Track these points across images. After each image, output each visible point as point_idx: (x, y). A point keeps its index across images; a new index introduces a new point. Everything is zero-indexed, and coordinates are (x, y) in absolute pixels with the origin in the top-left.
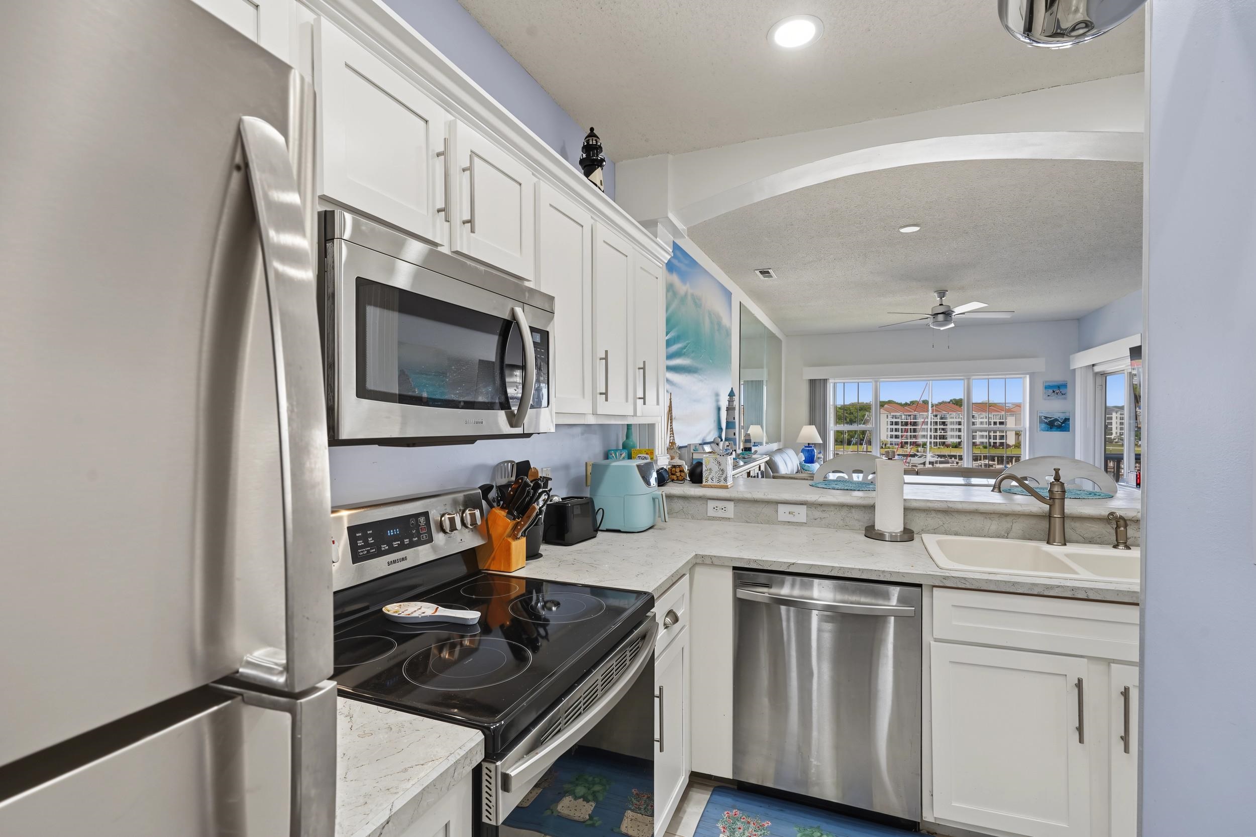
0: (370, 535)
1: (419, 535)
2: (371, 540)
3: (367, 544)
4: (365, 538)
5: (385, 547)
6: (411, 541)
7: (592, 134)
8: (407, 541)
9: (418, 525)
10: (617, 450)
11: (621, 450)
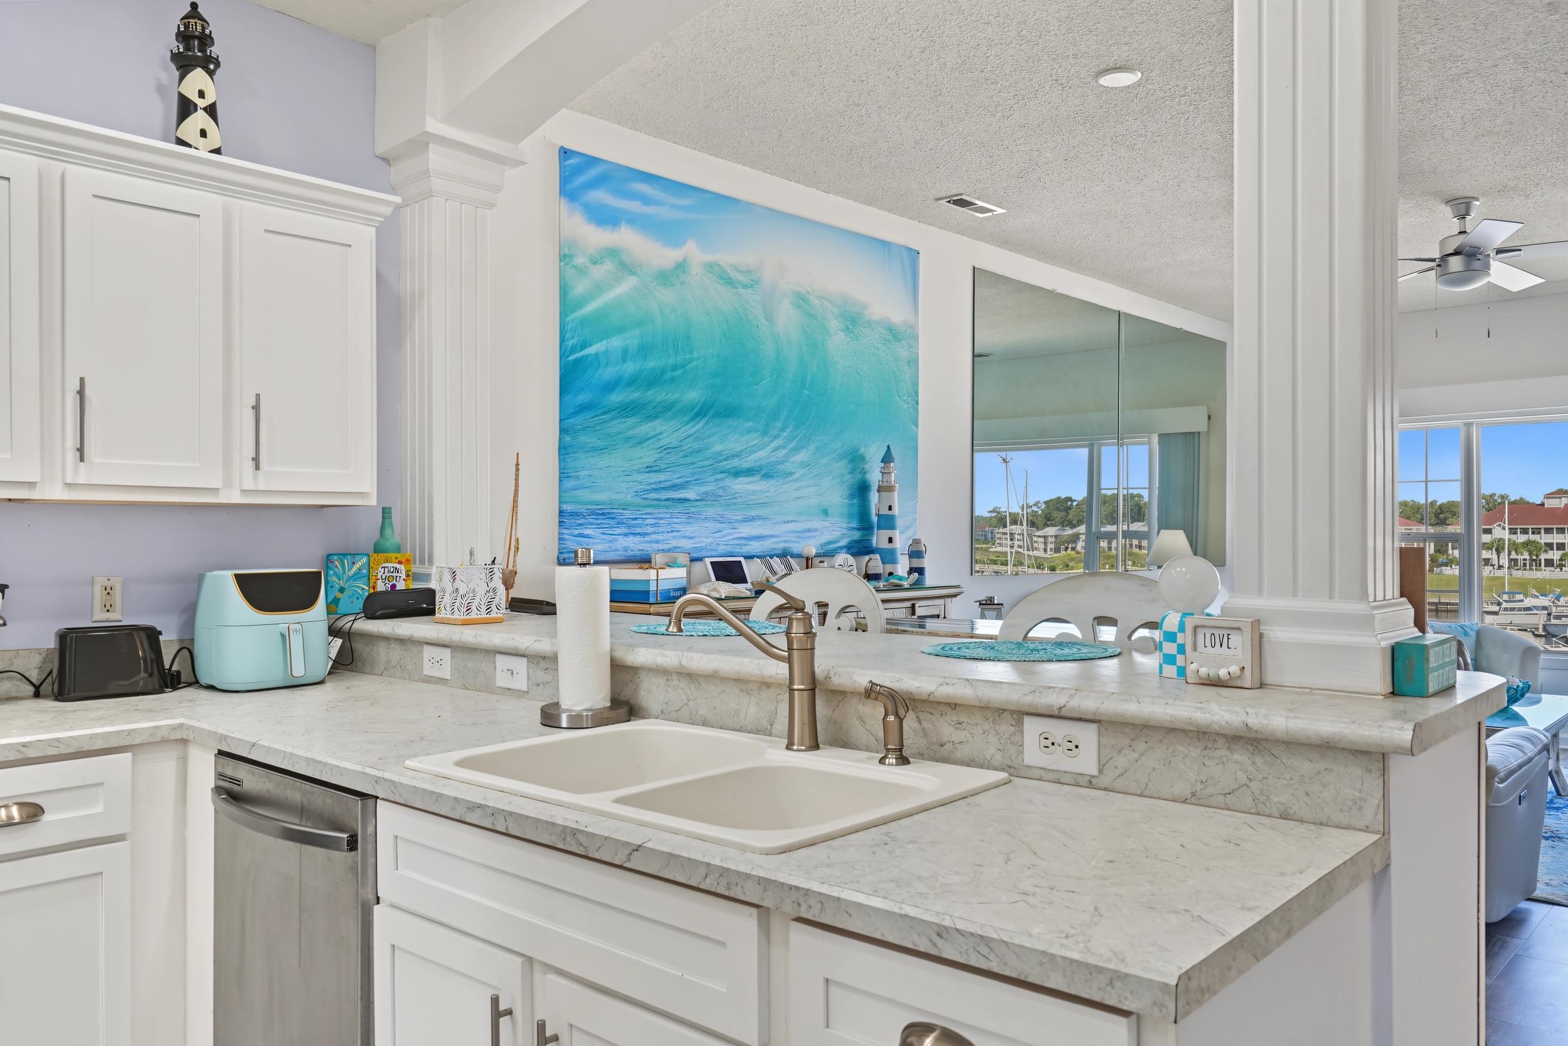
7: (193, 12)
10: (345, 555)
11: (354, 555)
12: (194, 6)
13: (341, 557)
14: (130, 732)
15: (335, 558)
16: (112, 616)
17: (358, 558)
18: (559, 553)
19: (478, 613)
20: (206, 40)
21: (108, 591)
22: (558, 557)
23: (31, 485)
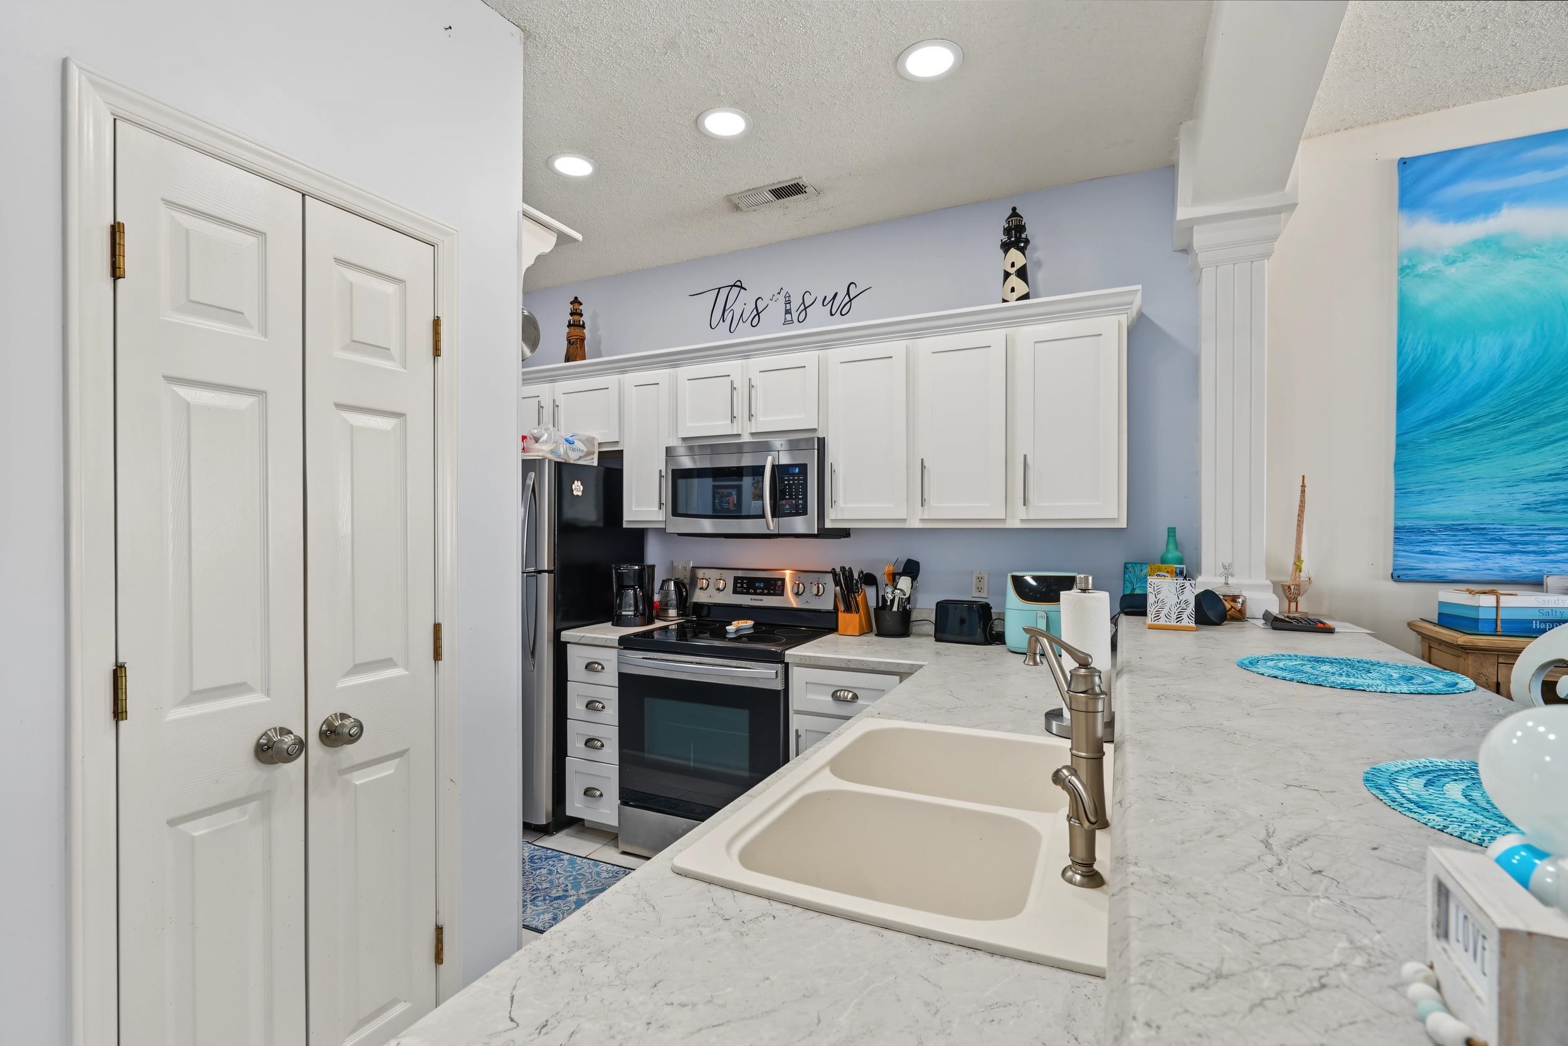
0: (745, 583)
1: (774, 590)
2: (745, 585)
3: (742, 587)
4: (742, 583)
5: (752, 591)
6: (769, 592)
7: (1014, 213)
8: (766, 591)
9: (776, 584)
10: (1136, 564)
11: (1141, 564)
12: (1014, 209)
13: (1133, 565)
14: (898, 664)
15: (1130, 565)
16: (981, 595)
17: (1144, 566)
18: (1394, 570)
19: (1167, 620)
20: (1021, 228)
21: (980, 579)
22: (1392, 574)
23: (904, 520)
